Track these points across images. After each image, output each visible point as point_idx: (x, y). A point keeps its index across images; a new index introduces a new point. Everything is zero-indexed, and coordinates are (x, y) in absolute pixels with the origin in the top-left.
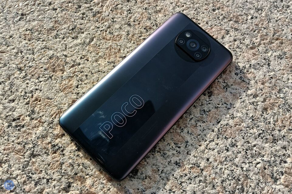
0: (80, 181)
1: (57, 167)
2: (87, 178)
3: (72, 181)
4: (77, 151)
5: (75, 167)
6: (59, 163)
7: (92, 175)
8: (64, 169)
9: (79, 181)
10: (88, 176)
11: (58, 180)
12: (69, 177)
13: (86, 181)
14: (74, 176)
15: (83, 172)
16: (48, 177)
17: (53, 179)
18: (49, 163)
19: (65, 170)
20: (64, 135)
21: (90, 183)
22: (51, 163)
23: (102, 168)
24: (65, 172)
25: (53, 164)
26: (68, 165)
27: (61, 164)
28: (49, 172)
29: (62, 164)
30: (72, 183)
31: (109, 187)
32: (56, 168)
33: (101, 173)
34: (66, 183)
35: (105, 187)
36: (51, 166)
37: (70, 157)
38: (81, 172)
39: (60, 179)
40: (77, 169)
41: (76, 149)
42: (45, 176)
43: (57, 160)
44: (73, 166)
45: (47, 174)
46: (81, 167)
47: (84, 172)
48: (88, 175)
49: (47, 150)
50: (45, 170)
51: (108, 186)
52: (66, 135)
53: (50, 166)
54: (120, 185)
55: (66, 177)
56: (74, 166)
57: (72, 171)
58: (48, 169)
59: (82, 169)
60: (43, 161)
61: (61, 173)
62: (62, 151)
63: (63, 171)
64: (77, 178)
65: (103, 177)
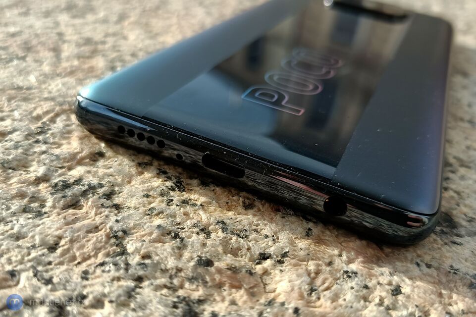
0: (239, 287)
1: (97, 250)
2: (266, 272)
3: (196, 295)
4: (173, 189)
5: (189, 237)
6: (102, 234)
7: (285, 255)
8: (137, 251)
9: (232, 286)
10: (268, 263)
11: (119, 296)
12: (176, 282)
13: (265, 285)
14: (200, 270)
15: (235, 252)
16: (59, 295)
17: (87, 302)
18: (51, 240)
19: (147, 256)
20: (101, 155)
21: (298, 282)
22: (60, 238)
23: (311, 225)
24: (147, 261)
25: (72, 241)
26: (151, 234)
27: (116, 237)
28: (57, 274)
29: (118, 238)
30: (200, 302)
31: (390, 284)
32: (96, 256)
33: (319, 241)
34: (166, 306)
35: (370, 285)
36: (67, 251)
37: (152, 209)
38: (225, 253)
39: (130, 294)
40: (204, 245)
41: (169, 184)
42: (36, 290)
43: (89, 224)
44: (176, 236)
45: (49, 281)
46: (218, 235)
47: (244, 251)
48: (264, 257)
49: (30, 202)
50: (33, 267)
51: (384, 280)
52: (109, 153)
53: (59, 251)
54: (429, 266)
55: (163, 280)
56: (183, 235)
57: (181, 256)
58: (50, 263)
59: (225, 243)
60: (18, 237)
61: (127, 270)
62: (109, 196)
63: (134, 260)
64: (217, 277)
65: (336, 252)
